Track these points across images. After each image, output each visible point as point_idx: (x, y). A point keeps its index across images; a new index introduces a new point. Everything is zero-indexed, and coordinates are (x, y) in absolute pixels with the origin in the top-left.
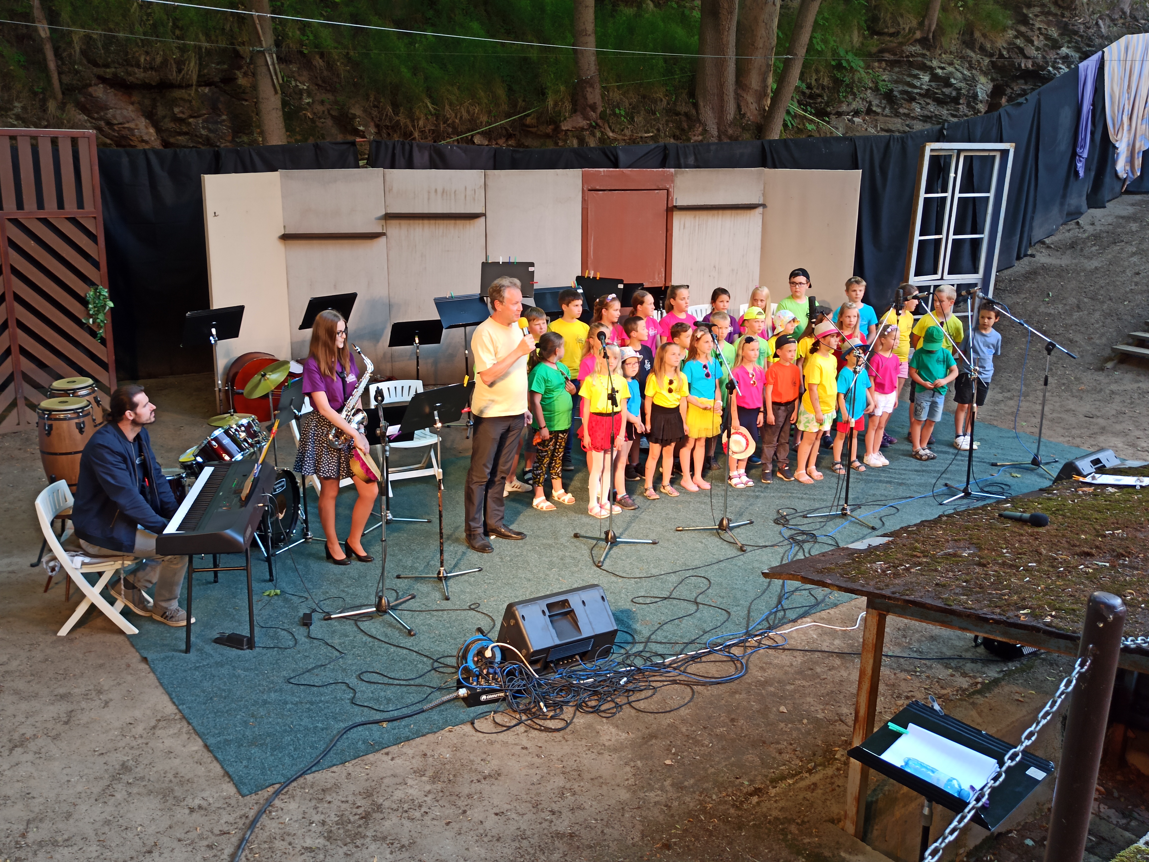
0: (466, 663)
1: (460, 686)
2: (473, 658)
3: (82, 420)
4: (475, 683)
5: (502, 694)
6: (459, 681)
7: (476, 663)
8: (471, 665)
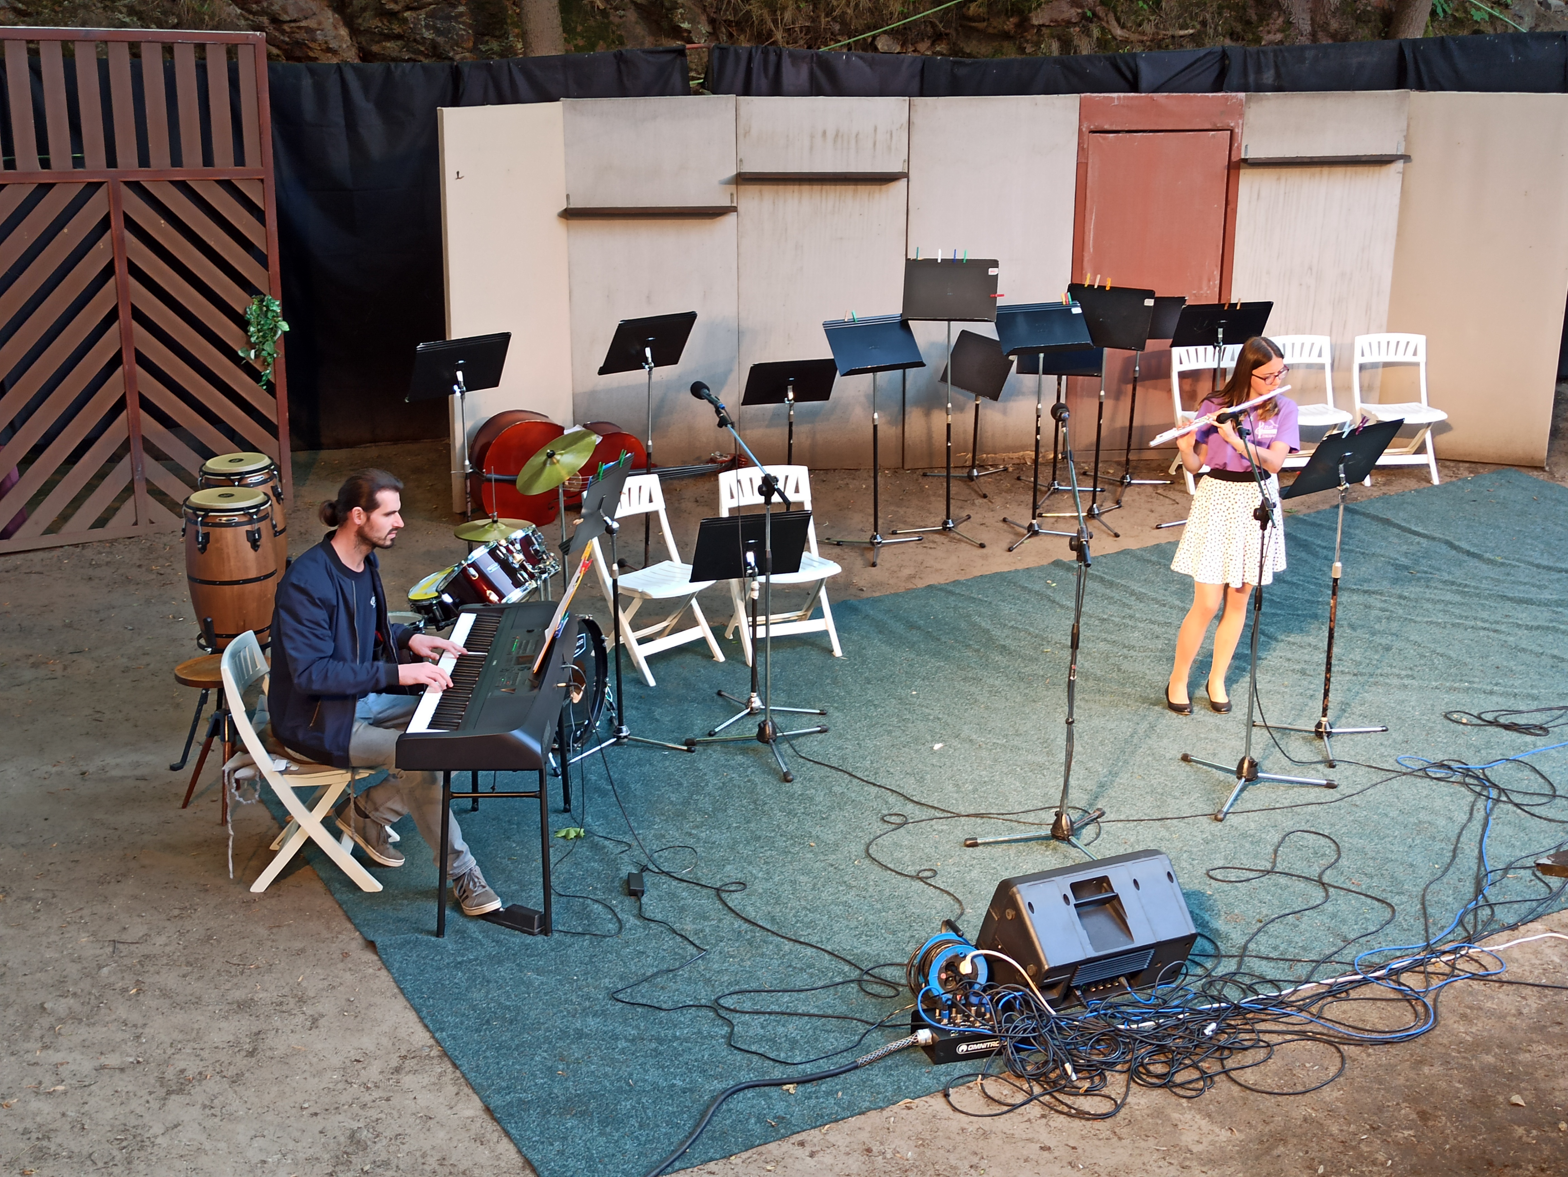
0: (927, 983)
1: (917, 1024)
2: (939, 974)
3: (256, 526)
4: (945, 1021)
5: (995, 1044)
6: (916, 1015)
7: (944, 983)
8: (935, 987)
